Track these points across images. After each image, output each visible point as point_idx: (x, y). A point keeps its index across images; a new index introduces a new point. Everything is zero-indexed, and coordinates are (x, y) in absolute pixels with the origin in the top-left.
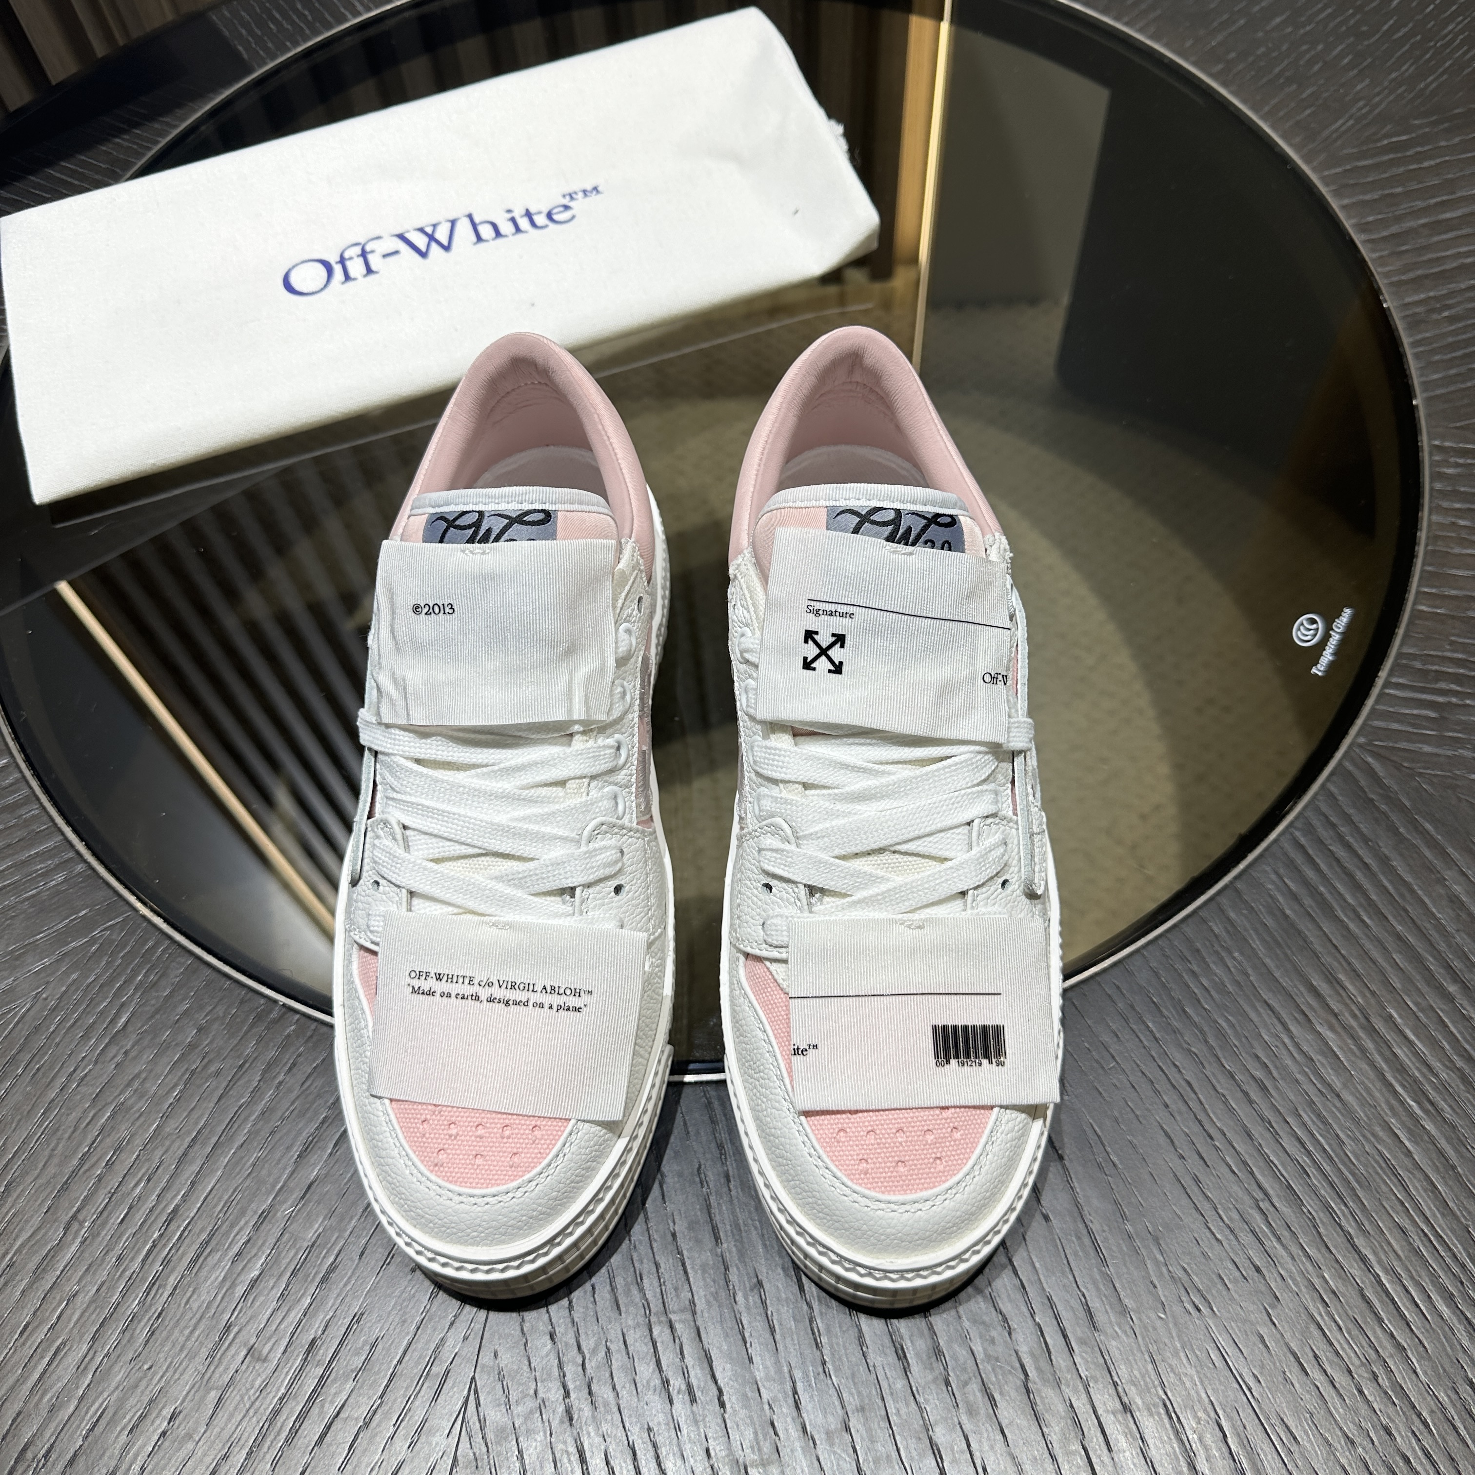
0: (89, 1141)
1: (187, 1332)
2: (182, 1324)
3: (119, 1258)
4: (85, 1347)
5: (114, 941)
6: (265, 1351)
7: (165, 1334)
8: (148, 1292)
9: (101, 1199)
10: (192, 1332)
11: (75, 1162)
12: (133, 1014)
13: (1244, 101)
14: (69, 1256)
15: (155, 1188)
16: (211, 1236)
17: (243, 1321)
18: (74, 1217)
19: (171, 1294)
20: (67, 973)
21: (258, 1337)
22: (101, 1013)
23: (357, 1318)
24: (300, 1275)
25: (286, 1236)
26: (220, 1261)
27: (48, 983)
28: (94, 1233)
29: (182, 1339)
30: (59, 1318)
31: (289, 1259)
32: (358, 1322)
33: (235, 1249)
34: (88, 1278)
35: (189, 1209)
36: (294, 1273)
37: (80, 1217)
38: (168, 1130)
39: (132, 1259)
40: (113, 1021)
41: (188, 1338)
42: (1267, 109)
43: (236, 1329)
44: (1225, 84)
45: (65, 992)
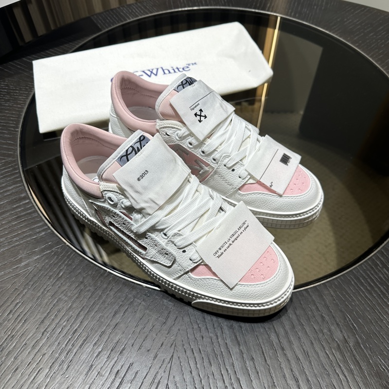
0: (50, 309)
1: (79, 367)
2: (78, 364)
3: (59, 343)
4: (48, 370)
5: (58, 252)
6: (103, 374)
7: (72, 367)
8: (67, 354)
9: (53, 326)
10: (80, 367)
11: (46, 314)
12: (64, 273)
13: (365, 53)
14: (43, 342)
15: (70, 323)
16: (87, 338)
17: (97, 363)
18: (45, 331)
19: (75, 355)
20: (44, 260)
21: (101, 369)
22: (54, 272)
23: (131, 365)
24: (114, 351)
25: (110, 339)
26: (89, 346)
27: (38, 263)
28: (51, 335)
29: (78, 369)
30: (40, 361)
31: (110, 346)
32: (132, 365)
33: (94, 342)
34: (49, 349)
35: (81, 329)
36: (112, 350)
37: (47, 330)
38: (74, 306)
39: (63, 344)
40: (58, 274)
41: (79, 369)
42: (370, 55)
43: (94, 367)
44: (359, 48)
45: (44, 265)
